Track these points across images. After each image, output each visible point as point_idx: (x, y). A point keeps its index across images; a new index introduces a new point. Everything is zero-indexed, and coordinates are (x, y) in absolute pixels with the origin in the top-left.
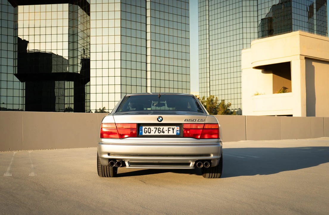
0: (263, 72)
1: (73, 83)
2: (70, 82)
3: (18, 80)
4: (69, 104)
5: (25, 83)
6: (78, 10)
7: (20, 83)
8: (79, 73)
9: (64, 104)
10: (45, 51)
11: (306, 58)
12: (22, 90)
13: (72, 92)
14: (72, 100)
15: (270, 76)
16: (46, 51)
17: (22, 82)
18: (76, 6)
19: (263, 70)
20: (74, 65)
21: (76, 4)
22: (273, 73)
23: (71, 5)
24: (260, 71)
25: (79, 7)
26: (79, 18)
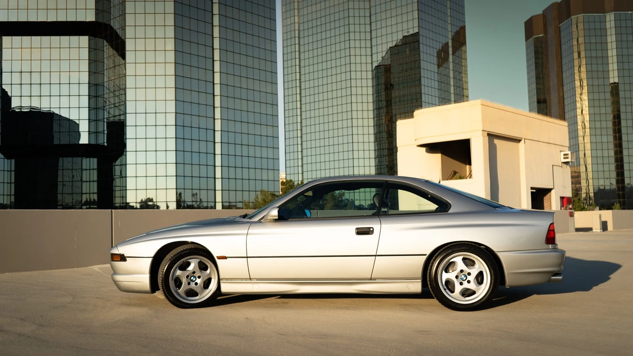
0: (427, 151)
1: (95, 160)
2: (92, 159)
3: (3, 157)
4: (90, 193)
5: (13, 161)
6: (104, 46)
7: (6, 160)
8: (106, 144)
9: (82, 194)
10: (49, 109)
11: (489, 135)
12: (8, 171)
13: (94, 175)
14: (94, 187)
15: (437, 157)
16: (52, 110)
17: (8, 159)
18: (101, 40)
19: (427, 148)
20: (99, 132)
21: (101, 38)
22: (442, 153)
23: (92, 38)
24: (424, 149)
25: (105, 43)
26: (105, 60)
